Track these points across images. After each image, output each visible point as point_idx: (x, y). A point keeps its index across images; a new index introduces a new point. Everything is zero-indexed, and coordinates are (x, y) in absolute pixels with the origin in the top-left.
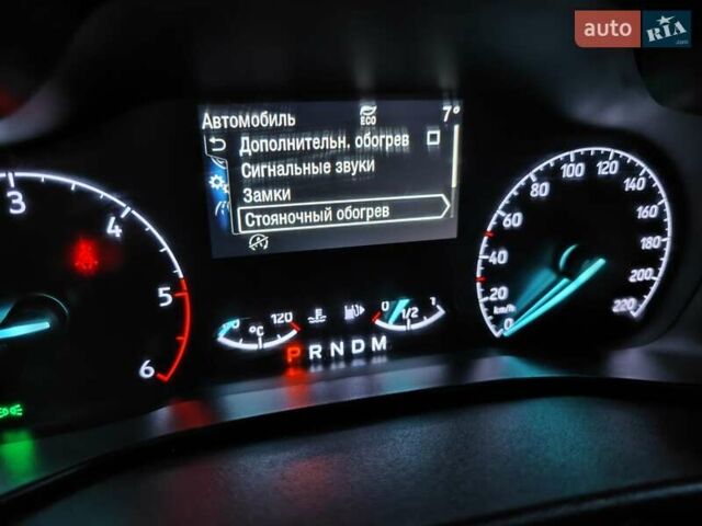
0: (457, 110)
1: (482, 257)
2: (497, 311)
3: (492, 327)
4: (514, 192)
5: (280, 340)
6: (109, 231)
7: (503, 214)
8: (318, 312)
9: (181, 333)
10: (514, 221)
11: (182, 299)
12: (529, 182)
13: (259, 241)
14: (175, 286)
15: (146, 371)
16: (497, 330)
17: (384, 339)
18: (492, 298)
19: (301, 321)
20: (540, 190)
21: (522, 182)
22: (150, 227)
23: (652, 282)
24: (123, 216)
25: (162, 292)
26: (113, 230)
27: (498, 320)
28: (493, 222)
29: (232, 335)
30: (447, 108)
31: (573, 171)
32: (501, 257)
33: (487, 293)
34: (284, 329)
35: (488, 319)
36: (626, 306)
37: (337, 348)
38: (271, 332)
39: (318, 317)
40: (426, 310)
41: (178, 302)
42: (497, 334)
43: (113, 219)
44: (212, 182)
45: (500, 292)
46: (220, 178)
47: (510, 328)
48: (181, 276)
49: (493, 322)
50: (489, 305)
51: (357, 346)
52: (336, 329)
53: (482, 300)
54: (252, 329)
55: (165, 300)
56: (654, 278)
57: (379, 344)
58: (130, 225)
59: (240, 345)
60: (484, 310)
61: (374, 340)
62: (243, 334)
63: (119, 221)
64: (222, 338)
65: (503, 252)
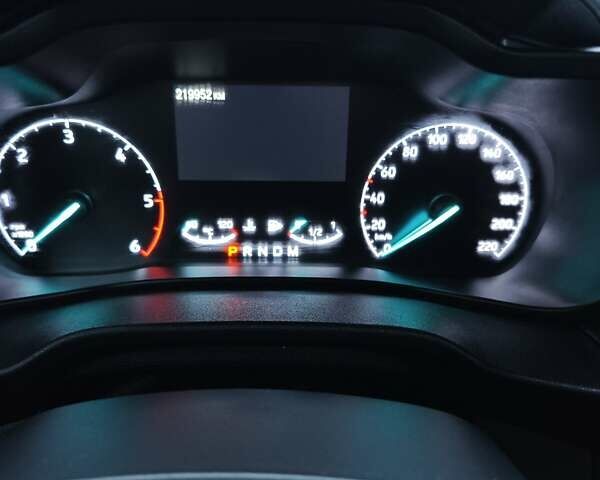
1: (364, 196)
2: (378, 237)
3: (373, 249)
4: (389, 152)
5: (223, 240)
7: (381, 167)
8: (250, 223)
9: (157, 224)
10: (390, 173)
11: (159, 203)
12: (401, 146)
14: (155, 195)
15: (135, 247)
16: (378, 251)
17: (296, 248)
18: (374, 228)
19: (238, 227)
20: (411, 153)
21: (395, 145)
22: (141, 157)
23: (511, 232)
24: (126, 149)
25: (147, 197)
26: (120, 156)
27: (379, 245)
28: (372, 173)
29: (192, 232)
31: (438, 140)
32: (379, 199)
33: (369, 222)
34: (226, 232)
35: (370, 243)
36: (486, 247)
37: (263, 250)
38: (218, 233)
39: (250, 227)
40: (328, 231)
41: (156, 206)
42: (378, 255)
43: (120, 150)
45: (380, 224)
47: (388, 250)
48: (159, 189)
49: (374, 244)
50: (372, 233)
51: (278, 249)
52: (261, 236)
53: (365, 228)
54: (205, 230)
55: (148, 203)
56: (514, 228)
57: (293, 252)
58: (130, 155)
59: (196, 240)
60: (366, 236)
61: (290, 249)
62: (199, 232)
63: (124, 152)
64: (185, 233)
65: (382, 195)
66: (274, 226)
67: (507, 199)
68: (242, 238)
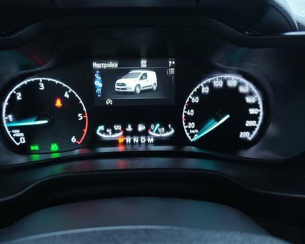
0: (174, 63)
1: (184, 112)
2: (191, 131)
3: (190, 137)
4: (195, 90)
5: (117, 135)
6: (65, 96)
7: (191, 98)
8: (130, 127)
9: (85, 129)
10: (196, 100)
11: (85, 118)
12: (201, 87)
13: (109, 102)
14: (84, 114)
15: (74, 140)
16: (192, 138)
18: (189, 127)
19: (124, 129)
20: (205, 90)
21: (198, 87)
22: (77, 95)
23: (256, 127)
24: (69, 91)
25: (79, 115)
26: (67, 95)
27: (192, 135)
28: (188, 100)
29: (101, 132)
30: (170, 62)
31: (218, 84)
32: (191, 113)
33: (187, 124)
34: (118, 131)
35: (188, 134)
36: (244, 135)
37: (136, 140)
38: (114, 132)
39: (129, 128)
40: (167, 130)
42: (192, 140)
43: (67, 92)
44: (95, 83)
45: (192, 125)
46: (98, 82)
47: (196, 137)
48: (85, 111)
49: (190, 135)
50: (188, 130)
51: (143, 140)
52: (135, 133)
53: (185, 127)
54: (108, 131)
55: (80, 118)
56: (256, 125)
57: (151, 140)
58: (71, 94)
59: (104, 136)
60: (186, 131)
61: (149, 139)
62: (104, 132)
63: (68, 93)
64: (98, 133)
65: (192, 111)
66: (141, 128)
67: (252, 111)
68: (126, 134)
